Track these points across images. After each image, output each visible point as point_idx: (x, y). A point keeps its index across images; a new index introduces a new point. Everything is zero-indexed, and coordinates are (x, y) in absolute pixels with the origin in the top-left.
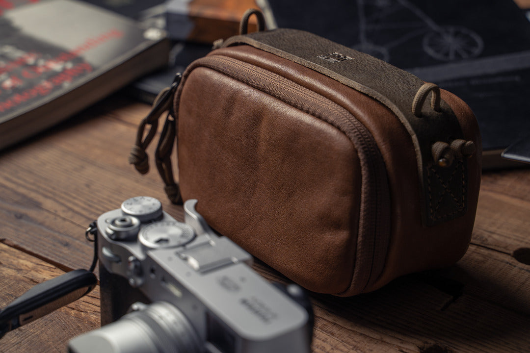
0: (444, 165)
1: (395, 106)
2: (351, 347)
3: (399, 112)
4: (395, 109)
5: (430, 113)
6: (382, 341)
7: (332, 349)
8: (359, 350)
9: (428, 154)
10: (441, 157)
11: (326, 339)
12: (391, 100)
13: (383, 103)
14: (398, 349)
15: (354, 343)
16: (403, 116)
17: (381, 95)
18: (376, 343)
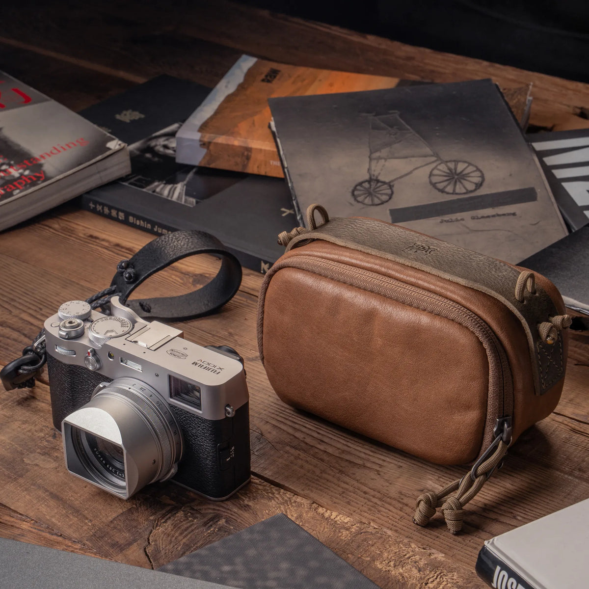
0: (552, 342)
1: (501, 296)
2: (337, 471)
3: (506, 300)
4: (502, 299)
5: (530, 296)
6: (364, 466)
7: (321, 473)
8: (344, 473)
9: (537, 335)
10: (548, 336)
11: (317, 465)
12: (496, 291)
13: (489, 294)
14: (376, 473)
15: (340, 468)
16: (510, 304)
17: (486, 288)
18: (358, 468)
